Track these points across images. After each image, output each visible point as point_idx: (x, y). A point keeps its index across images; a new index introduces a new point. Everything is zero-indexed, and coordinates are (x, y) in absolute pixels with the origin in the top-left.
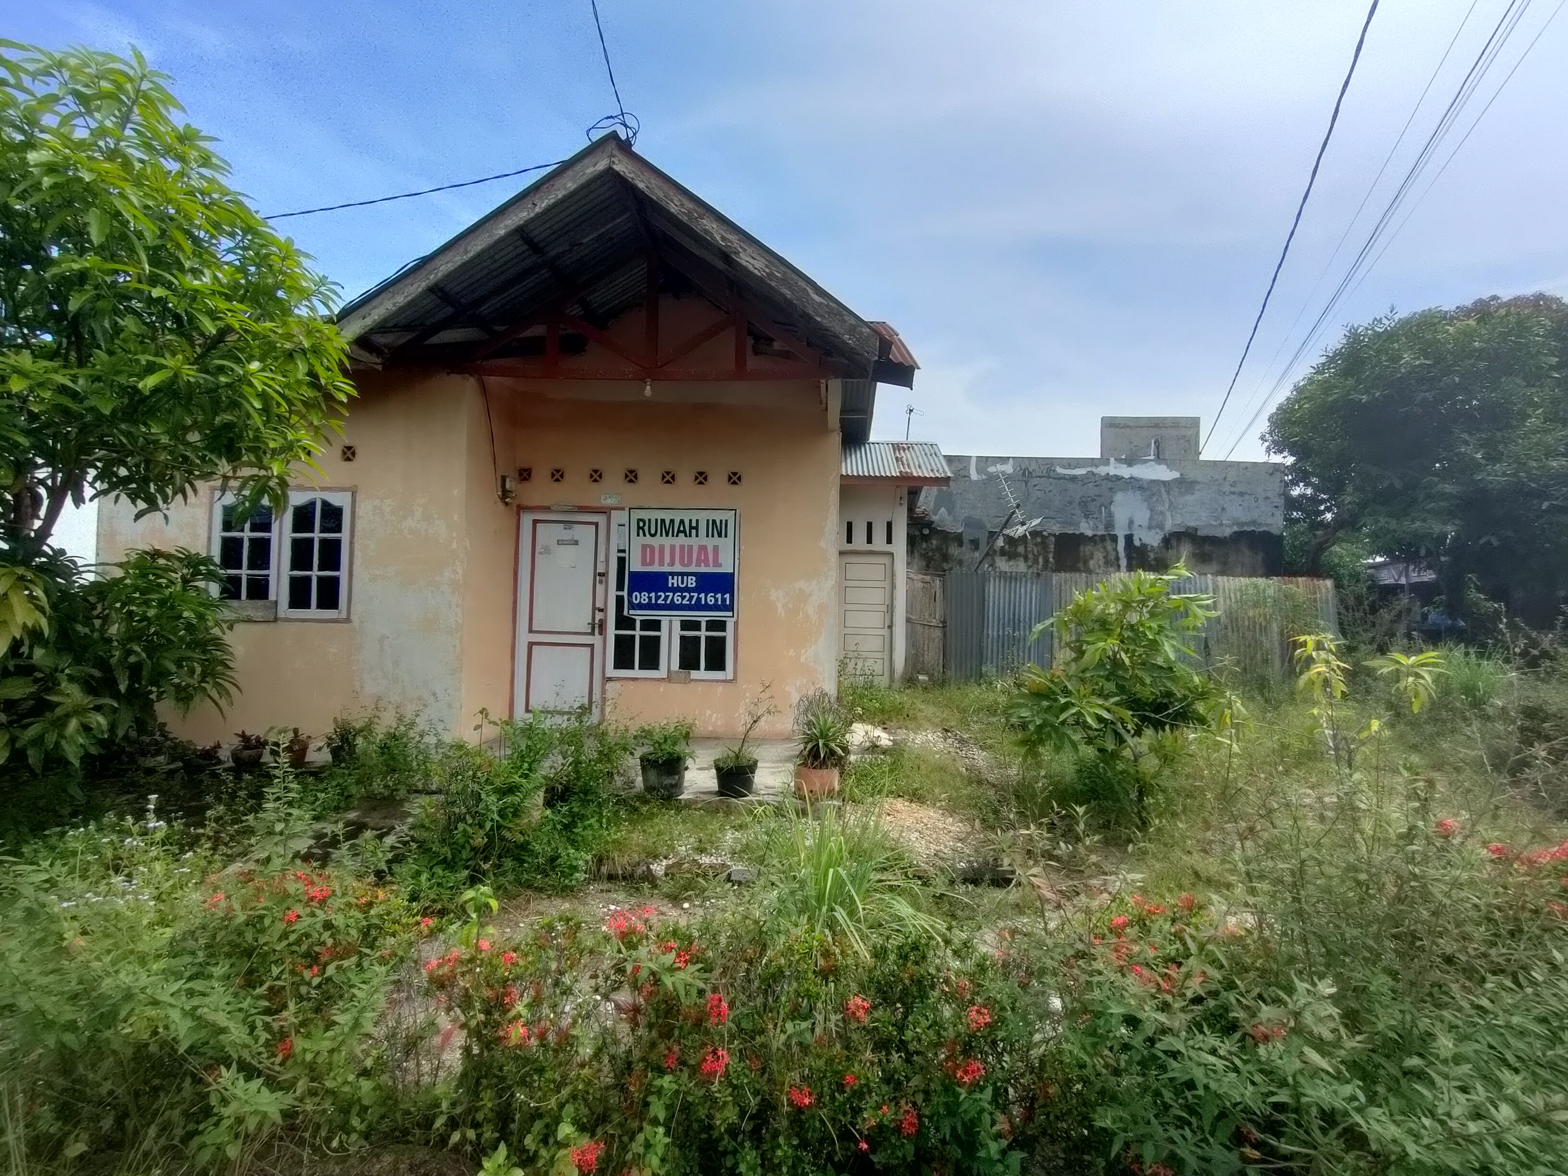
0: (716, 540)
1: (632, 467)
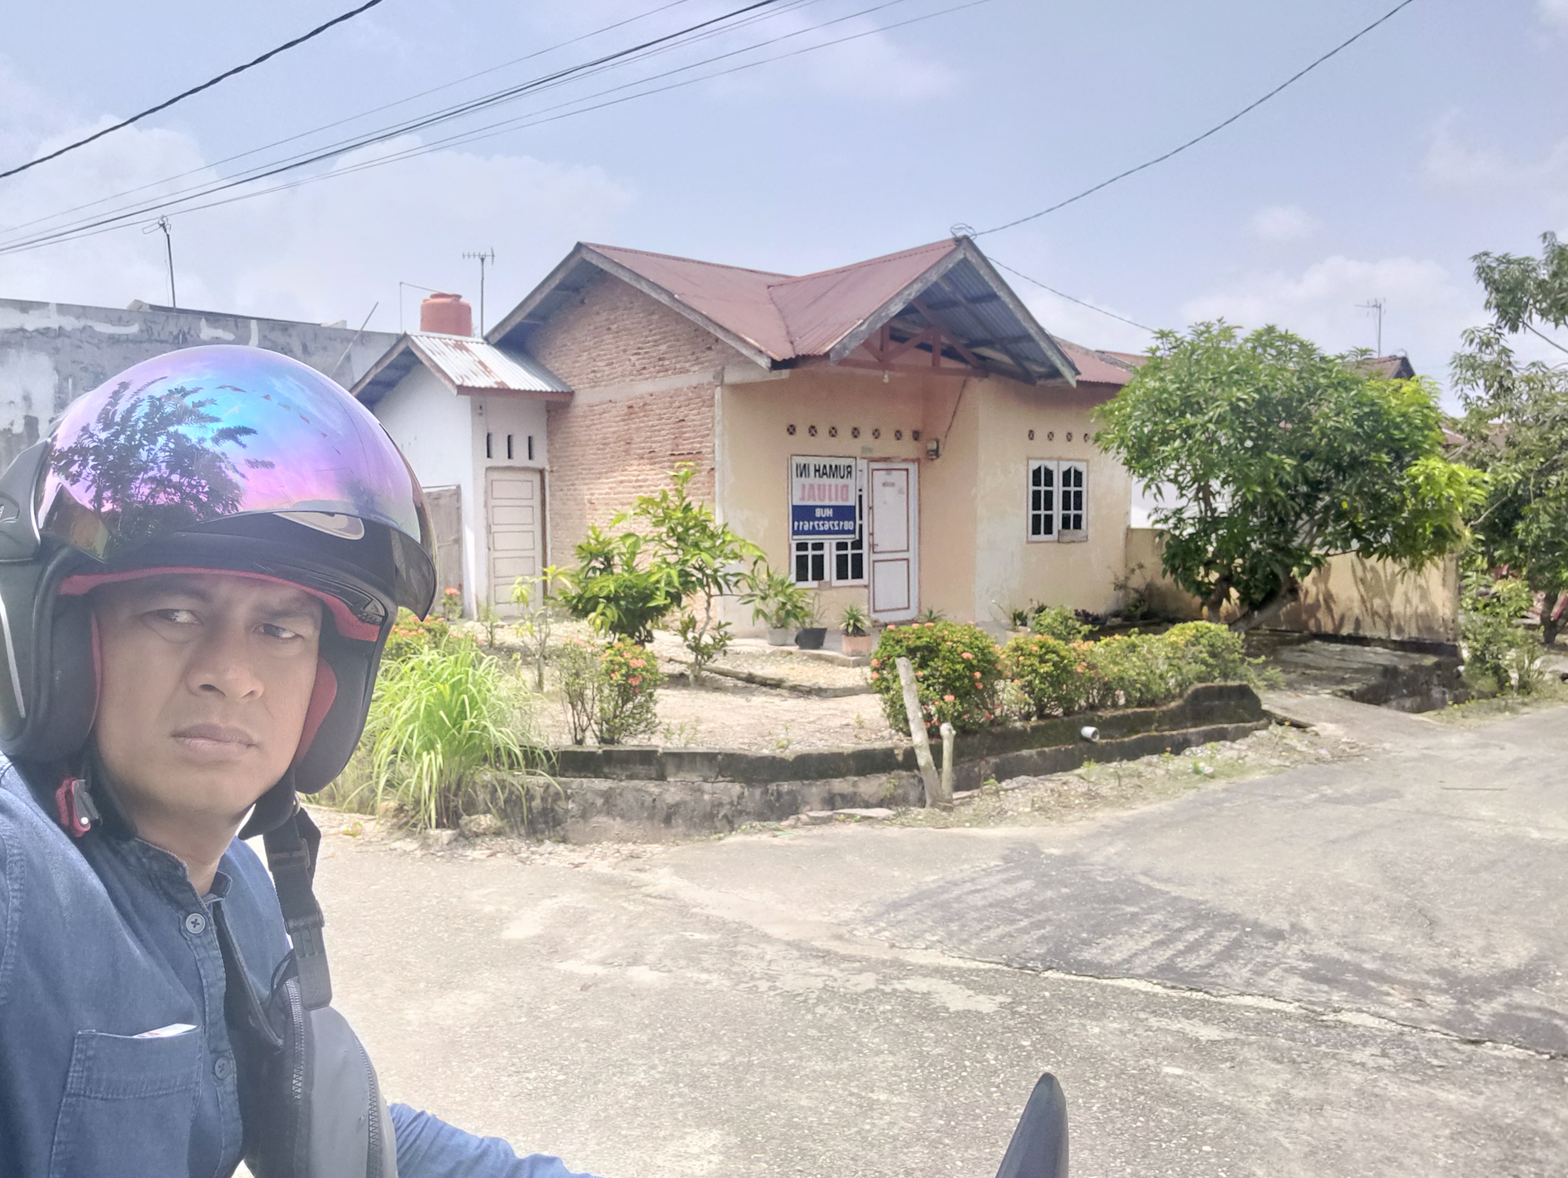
1: (856, 426)
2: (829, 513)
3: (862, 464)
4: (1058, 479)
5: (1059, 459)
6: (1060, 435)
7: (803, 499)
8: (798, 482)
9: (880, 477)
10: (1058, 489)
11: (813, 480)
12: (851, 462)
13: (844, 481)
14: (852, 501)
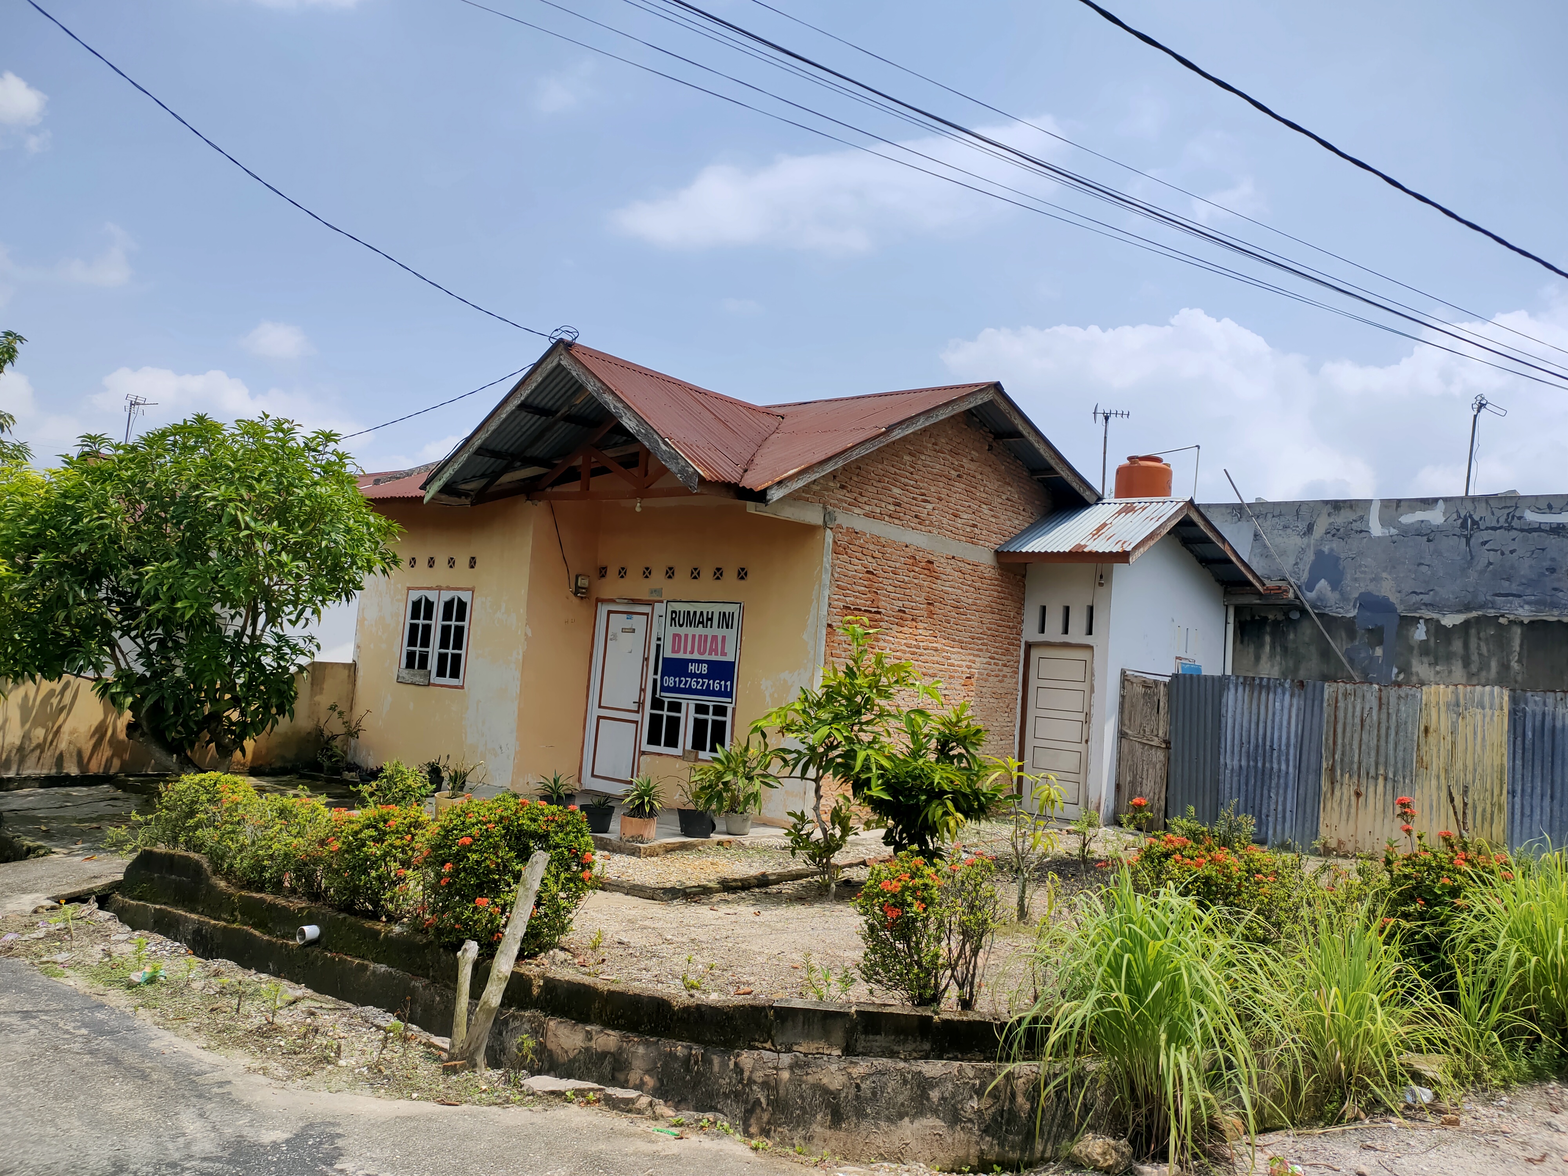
0: (724, 631)
1: (671, 565)
4: (438, 612)
5: (439, 588)
6: (441, 561)
10: (437, 623)
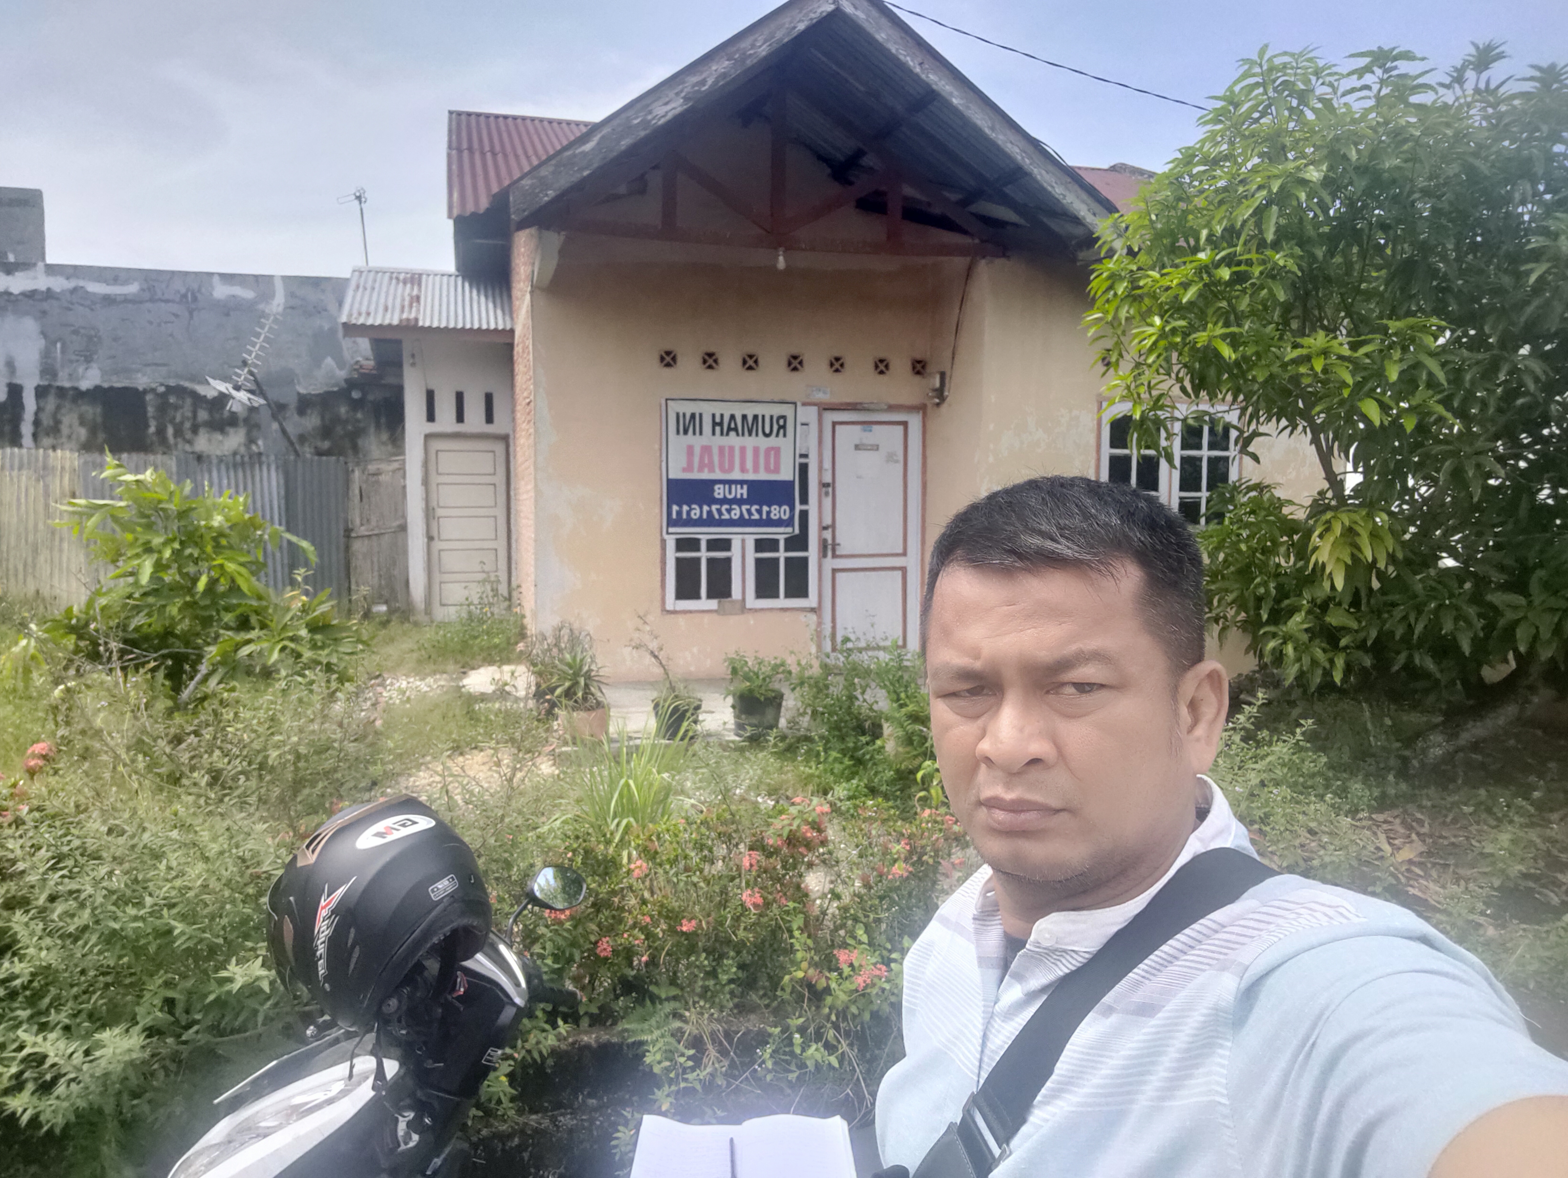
2: (742, 492)
3: (809, 414)
7: (689, 468)
8: (678, 443)
9: (848, 436)
11: (707, 438)
12: (786, 410)
13: (772, 441)
14: (787, 473)
